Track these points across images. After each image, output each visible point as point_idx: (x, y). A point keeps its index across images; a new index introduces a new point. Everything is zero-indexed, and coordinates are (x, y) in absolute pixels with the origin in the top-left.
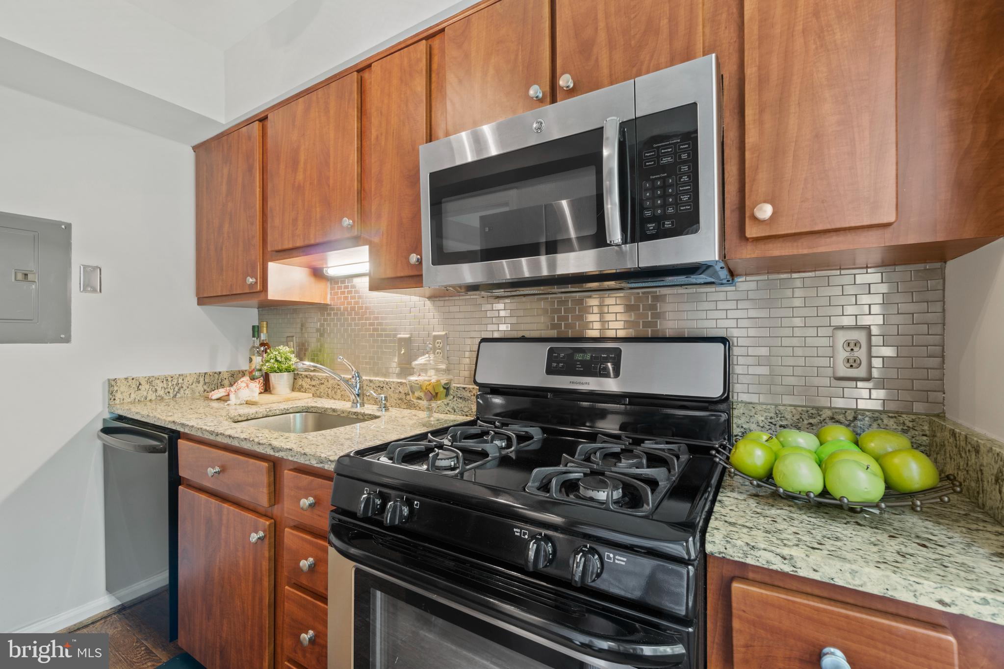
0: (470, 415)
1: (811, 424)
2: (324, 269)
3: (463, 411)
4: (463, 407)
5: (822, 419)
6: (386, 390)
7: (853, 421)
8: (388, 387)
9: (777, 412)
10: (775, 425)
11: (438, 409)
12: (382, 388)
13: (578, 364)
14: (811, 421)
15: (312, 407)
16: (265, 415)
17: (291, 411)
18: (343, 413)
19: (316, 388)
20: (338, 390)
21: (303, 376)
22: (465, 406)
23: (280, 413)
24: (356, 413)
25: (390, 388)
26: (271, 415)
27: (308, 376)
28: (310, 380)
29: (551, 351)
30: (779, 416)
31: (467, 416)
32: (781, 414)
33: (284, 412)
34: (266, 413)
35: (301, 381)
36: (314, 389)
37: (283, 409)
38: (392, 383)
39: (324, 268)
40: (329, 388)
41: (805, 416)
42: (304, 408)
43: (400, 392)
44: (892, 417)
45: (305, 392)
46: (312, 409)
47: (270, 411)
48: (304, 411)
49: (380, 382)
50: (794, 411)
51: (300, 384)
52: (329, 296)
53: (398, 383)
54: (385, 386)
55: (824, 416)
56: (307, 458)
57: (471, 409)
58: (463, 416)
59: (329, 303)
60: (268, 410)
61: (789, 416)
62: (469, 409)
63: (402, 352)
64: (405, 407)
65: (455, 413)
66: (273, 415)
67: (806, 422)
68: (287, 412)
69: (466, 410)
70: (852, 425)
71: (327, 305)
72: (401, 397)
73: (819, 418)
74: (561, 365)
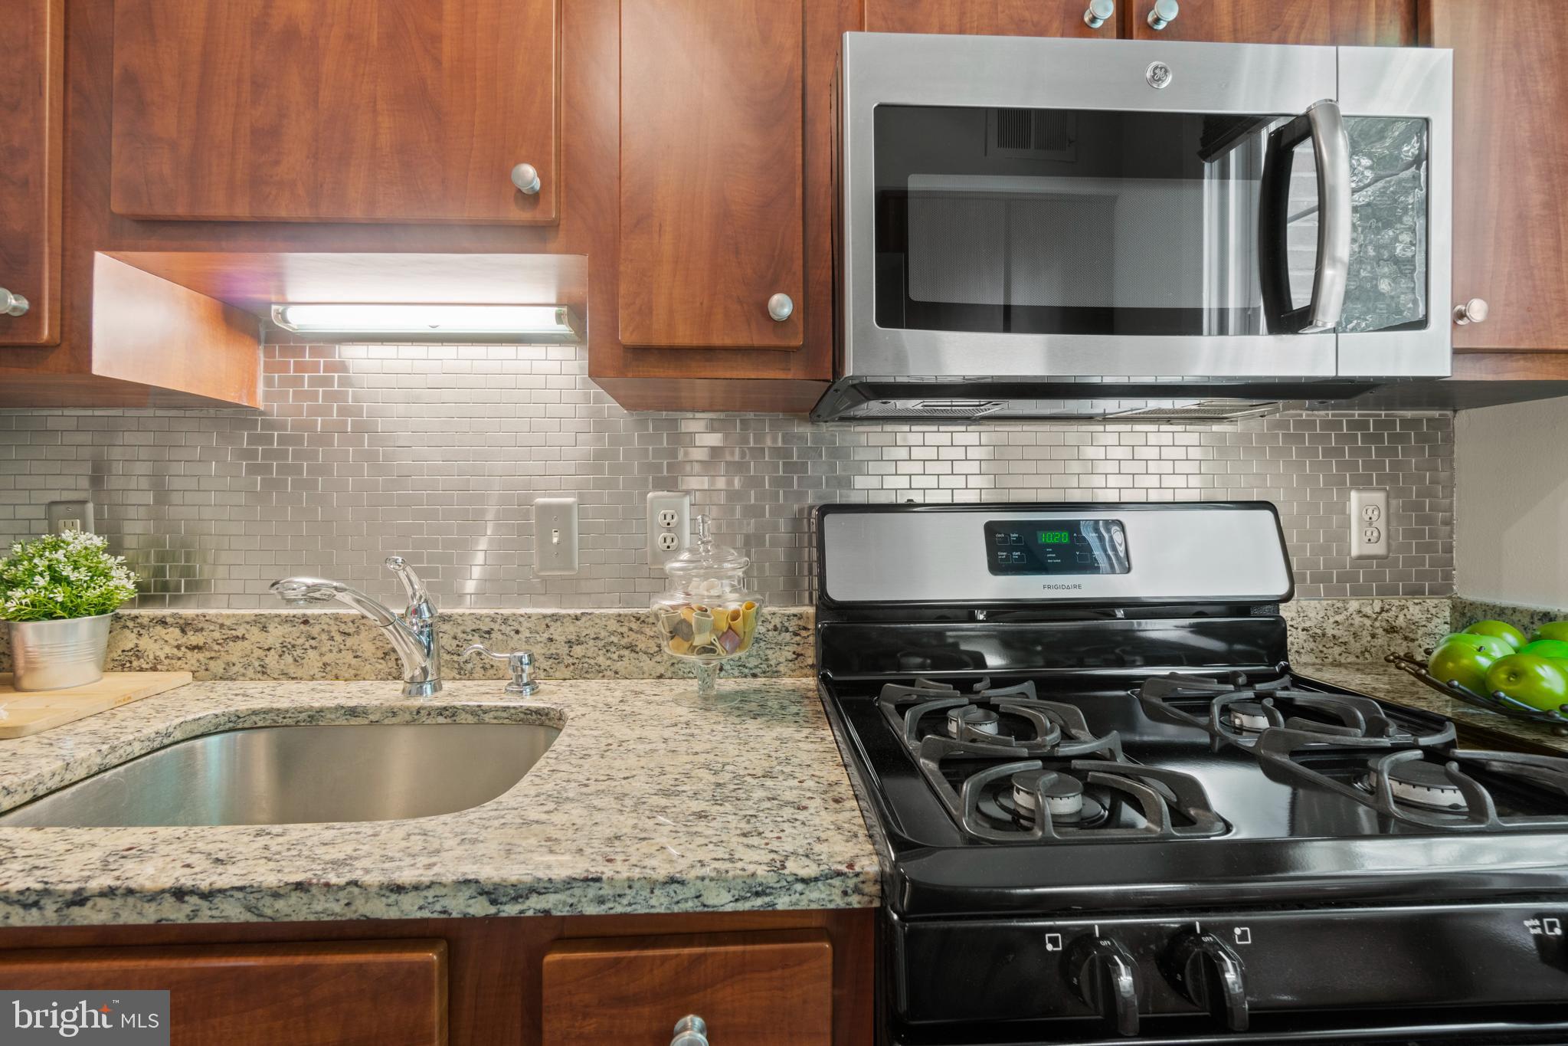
0: (764, 672)
1: (1337, 622)
2: (274, 307)
3: (744, 666)
4: (743, 657)
5: (1348, 614)
6: (500, 637)
7: (1380, 613)
8: (507, 629)
9: (1300, 609)
10: (1297, 628)
11: (672, 669)
12: (488, 632)
13: (1050, 553)
14: (1338, 618)
15: (255, 713)
16: (95, 769)
17: (178, 735)
18: (394, 714)
19: (208, 654)
20: (310, 651)
21: (145, 621)
22: (750, 656)
23: (143, 752)
24: (445, 709)
25: (517, 632)
26: (116, 762)
27: (168, 620)
28: (177, 631)
29: (990, 529)
30: (1302, 615)
31: (754, 676)
32: (1304, 612)
33: (156, 744)
34: (98, 760)
35: (133, 636)
36: (193, 657)
37: (153, 736)
38: (521, 619)
39: (270, 303)
40: (269, 649)
41: (1330, 613)
42: (222, 720)
43: (551, 640)
44: (1417, 604)
45: (154, 669)
46: (254, 718)
47: (113, 749)
48: (221, 728)
49: (479, 618)
50: (1318, 606)
51: (131, 645)
52: (261, 388)
53: (545, 617)
54: (496, 627)
55: (1351, 610)
56: (689, 892)
57: (767, 660)
58: (746, 676)
59: (260, 404)
60: (105, 748)
61: (1312, 615)
62: (760, 661)
63: (555, 540)
64: (567, 673)
65: (723, 673)
66: (121, 761)
67: (1332, 620)
68: (166, 741)
69: (753, 662)
70: (1380, 618)
71: (254, 411)
72: (554, 651)
73: (1345, 612)
74: (1016, 554)
